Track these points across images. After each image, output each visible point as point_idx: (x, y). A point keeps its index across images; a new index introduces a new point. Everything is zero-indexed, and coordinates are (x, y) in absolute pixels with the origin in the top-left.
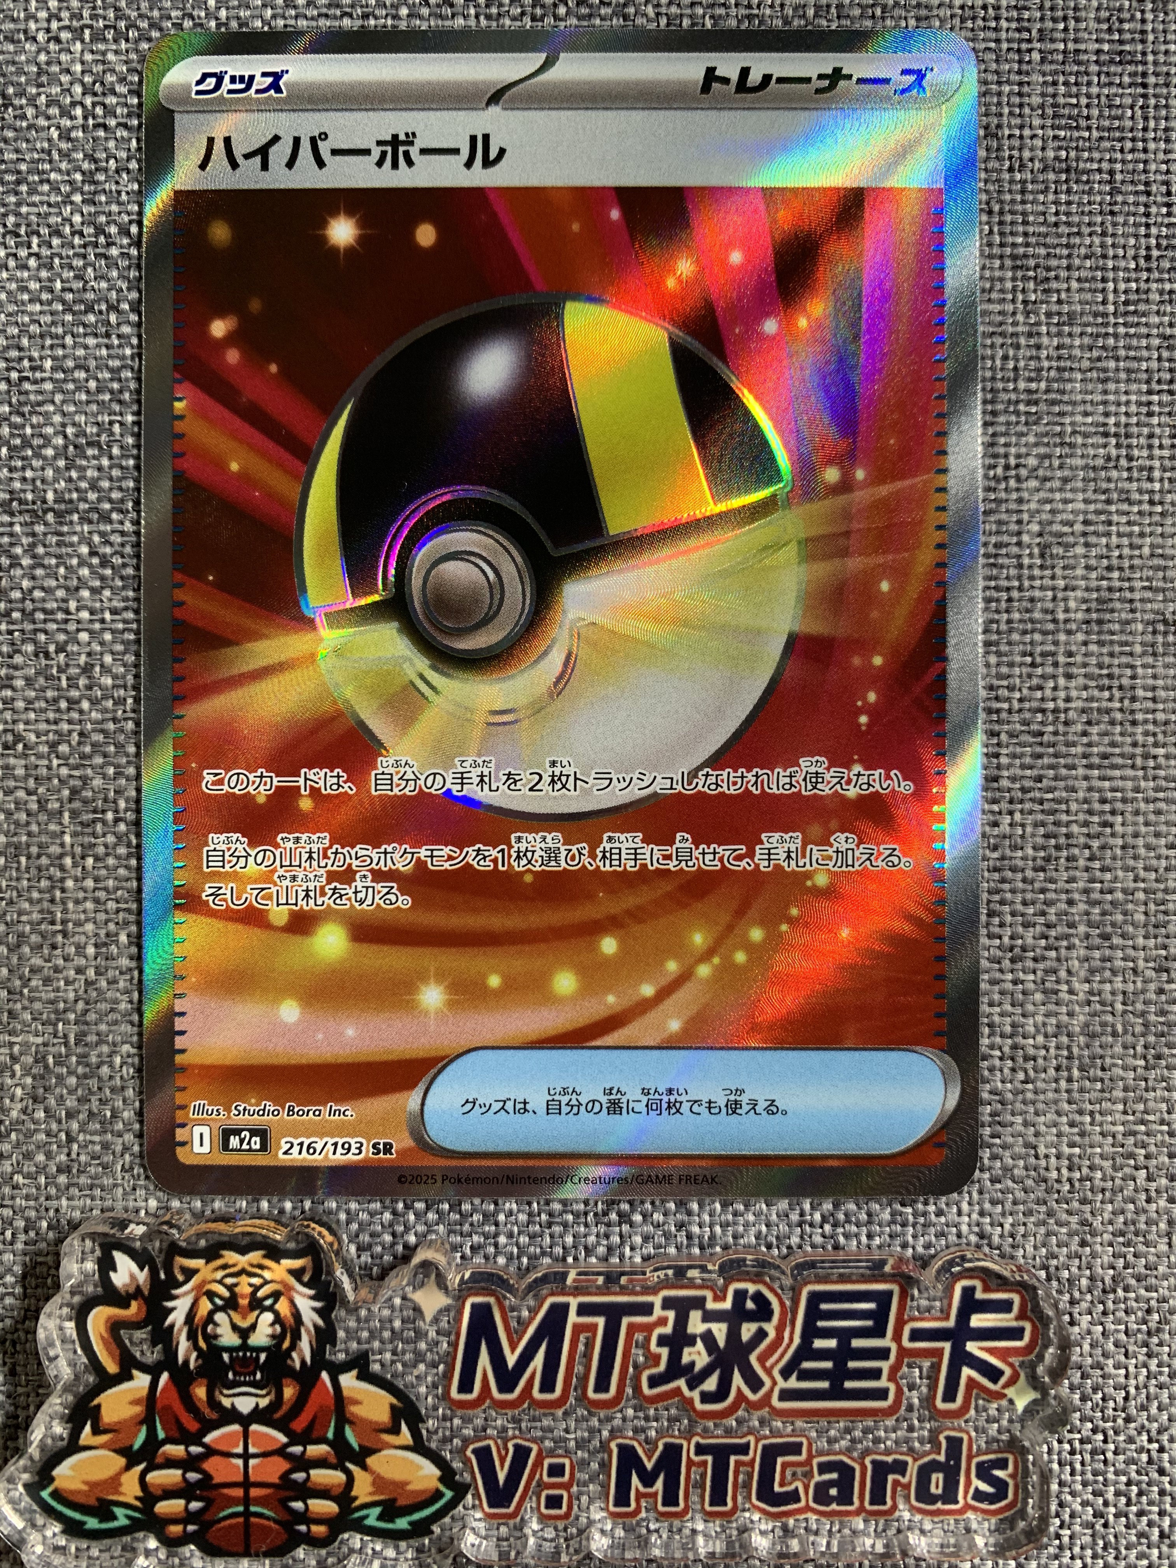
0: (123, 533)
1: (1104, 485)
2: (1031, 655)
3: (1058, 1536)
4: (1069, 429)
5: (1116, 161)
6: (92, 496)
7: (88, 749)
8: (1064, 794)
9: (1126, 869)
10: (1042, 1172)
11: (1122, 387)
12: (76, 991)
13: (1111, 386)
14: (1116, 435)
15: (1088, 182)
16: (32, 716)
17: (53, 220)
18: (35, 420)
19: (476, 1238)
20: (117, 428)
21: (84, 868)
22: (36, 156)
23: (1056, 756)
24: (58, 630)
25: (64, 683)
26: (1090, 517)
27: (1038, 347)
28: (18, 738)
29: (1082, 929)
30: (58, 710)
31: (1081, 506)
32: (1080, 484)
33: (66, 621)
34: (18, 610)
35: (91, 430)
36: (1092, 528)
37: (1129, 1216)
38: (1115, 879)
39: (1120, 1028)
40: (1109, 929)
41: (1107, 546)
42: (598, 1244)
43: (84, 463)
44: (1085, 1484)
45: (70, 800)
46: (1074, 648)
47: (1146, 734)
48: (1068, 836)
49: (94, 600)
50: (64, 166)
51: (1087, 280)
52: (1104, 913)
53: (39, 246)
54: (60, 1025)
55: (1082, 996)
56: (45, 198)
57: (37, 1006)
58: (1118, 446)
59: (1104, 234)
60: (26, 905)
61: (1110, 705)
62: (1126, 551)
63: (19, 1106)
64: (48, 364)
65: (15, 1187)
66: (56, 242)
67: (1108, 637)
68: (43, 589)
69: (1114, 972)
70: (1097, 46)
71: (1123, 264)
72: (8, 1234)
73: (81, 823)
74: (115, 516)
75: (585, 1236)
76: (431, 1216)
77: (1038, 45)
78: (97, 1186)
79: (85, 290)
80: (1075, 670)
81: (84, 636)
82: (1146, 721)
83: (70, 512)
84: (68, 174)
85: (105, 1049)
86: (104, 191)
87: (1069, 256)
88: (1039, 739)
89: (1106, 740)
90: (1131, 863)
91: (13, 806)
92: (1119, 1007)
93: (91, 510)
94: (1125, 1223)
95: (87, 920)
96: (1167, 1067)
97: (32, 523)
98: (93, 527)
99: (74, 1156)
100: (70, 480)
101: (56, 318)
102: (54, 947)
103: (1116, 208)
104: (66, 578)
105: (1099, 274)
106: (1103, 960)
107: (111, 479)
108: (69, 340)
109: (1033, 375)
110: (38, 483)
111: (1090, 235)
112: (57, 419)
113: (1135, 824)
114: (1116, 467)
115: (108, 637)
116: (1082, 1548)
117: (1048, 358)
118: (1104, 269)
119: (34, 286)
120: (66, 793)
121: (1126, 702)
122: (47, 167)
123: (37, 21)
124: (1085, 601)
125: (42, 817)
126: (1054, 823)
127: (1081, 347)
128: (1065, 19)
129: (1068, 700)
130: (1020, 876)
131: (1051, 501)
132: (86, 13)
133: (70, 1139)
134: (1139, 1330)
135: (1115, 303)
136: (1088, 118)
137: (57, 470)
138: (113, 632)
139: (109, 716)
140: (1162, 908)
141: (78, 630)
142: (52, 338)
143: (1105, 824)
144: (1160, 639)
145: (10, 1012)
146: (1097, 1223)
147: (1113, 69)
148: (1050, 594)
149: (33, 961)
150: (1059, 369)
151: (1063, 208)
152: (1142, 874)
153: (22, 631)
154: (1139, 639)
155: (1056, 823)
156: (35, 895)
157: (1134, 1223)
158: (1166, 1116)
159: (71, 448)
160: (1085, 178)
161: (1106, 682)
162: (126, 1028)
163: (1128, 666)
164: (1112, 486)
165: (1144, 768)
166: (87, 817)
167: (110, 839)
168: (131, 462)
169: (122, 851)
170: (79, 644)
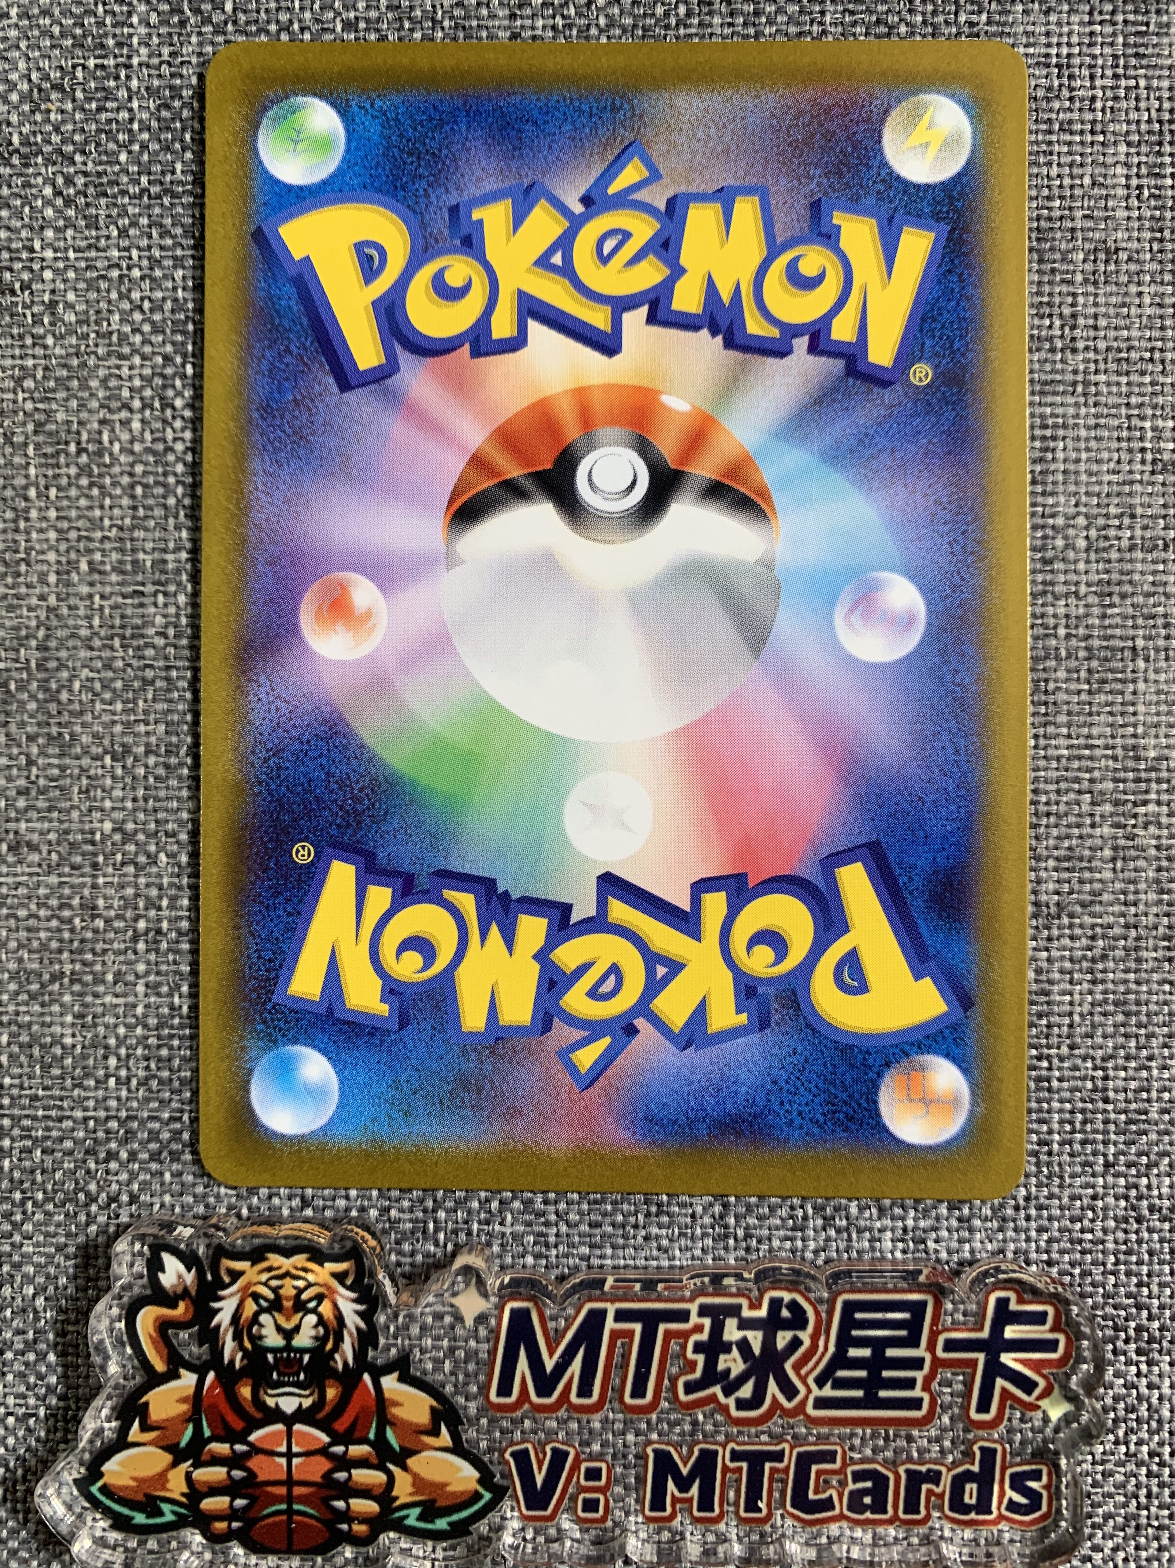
0: (85, 174)
1: (1046, 117)
6: (55, 139)
7: (52, 384)
9: (1067, 494)
12: (37, 617)
13: (1053, 18)
14: (1059, 66)
20: (79, 73)
21: (47, 498)
24: (23, 268)
25: (29, 320)
30: (24, 346)
33: (31, 260)
35: (55, 74)
39: (1063, 654)
43: (48, 106)
45: (36, 432)
47: (1087, 361)
49: (59, 239)
52: (1045, 537)
54: (22, 651)
58: (1059, 76)
61: (1050, 332)
69: (1056, 598)
73: (45, 454)
74: (78, 158)
81: (48, 275)
82: (1087, 348)
83: (34, 155)
85: (65, 674)
89: (1048, 367)
90: (1072, 488)
92: (1062, 632)
93: (54, 152)
95: (50, 548)
98: (57, 169)
99: (33, 778)
100: (35, 123)
104: (31, 218)
107: (74, 122)
112: (22, 64)
113: (1076, 450)
114: (1058, 97)
115: (71, 275)
120: (30, 427)
121: (1067, 330)
125: (7, 449)
133: (30, 763)
134: (1084, 957)
137: (22, 114)
138: (76, 269)
139: (72, 351)
140: (1104, 533)
141: (42, 269)
143: (1046, 450)
144: (1102, 267)
152: (1084, 499)
154: (1080, 267)
157: (1079, 849)
159: (36, 92)
161: (1047, 310)
162: (83, 654)
163: (1068, 294)
164: (1054, 116)
165: (1085, 395)
166: (49, 450)
167: (73, 471)
168: (94, 105)
169: (84, 482)
170: (43, 281)
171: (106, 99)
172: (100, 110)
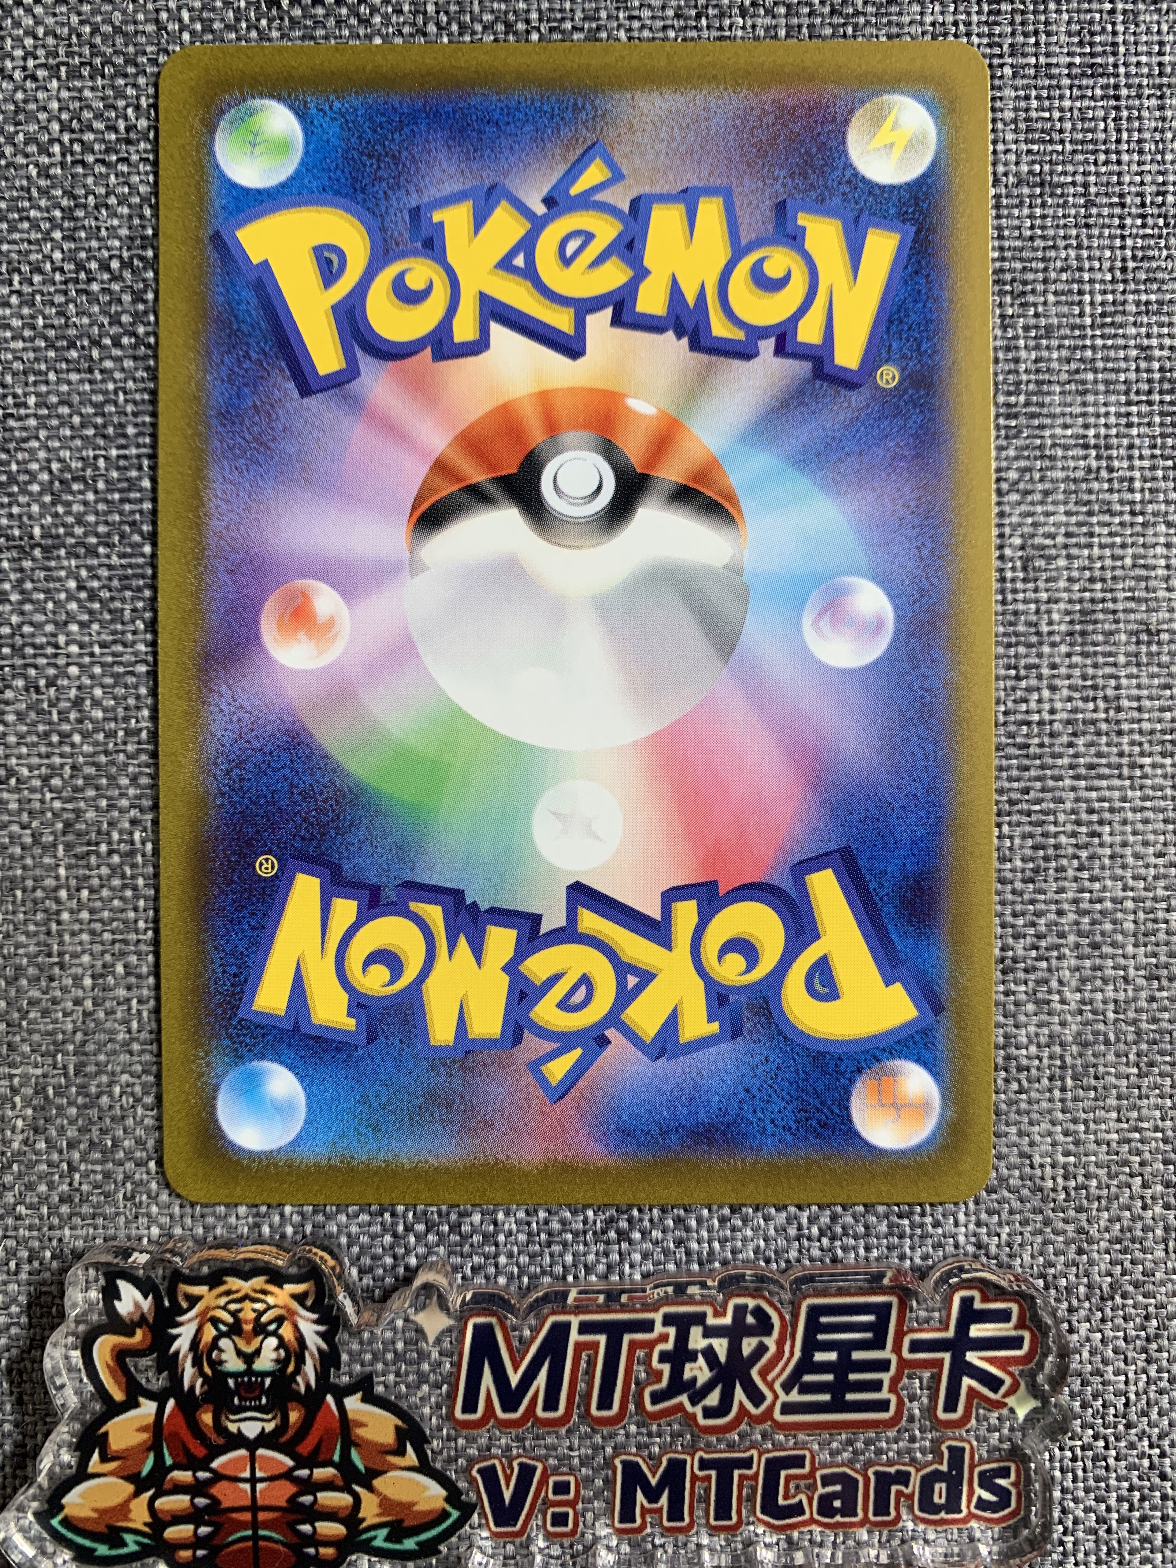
0: (110, 567)
1: (1086, 497)
2: (1015, 668)
3: (1062, 1543)
4: (1049, 442)
5: (1089, 173)
6: (79, 531)
7: (80, 782)
8: (1052, 806)
9: (1114, 878)
10: (1038, 1181)
11: (1101, 398)
12: (74, 1022)
13: (1090, 398)
14: (1096, 447)
15: (1062, 195)
16: (24, 750)
17: (33, 257)
18: (20, 456)
19: (476, 1259)
20: (101, 463)
21: (79, 900)
22: (15, 194)
23: (1043, 767)
24: (48, 664)
25: (55, 717)
26: (1071, 529)
27: (1017, 361)
28: (11, 773)
29: (1072, 939)
30: (50, 744)
31: (1064, 519)
32: (1061, 497)
33: (56, 656)
34: (8, 645)
35: (76, 465)
36: (1074, 540)
37: (1125, 1223)
38: (1104, 889)
39: (1112, 1037)
40: (1098, 938)
41: (1089, 557)
42: (598, 1261)
43: (70, 498)
44: (1087, 1491)
45: (64, 833)
46: (1057, 660)
47: (1132, 743)
48: (1056, 847)
49: (83, 634)
50: (43, 203)
51: (1063, 293)
52: (1093, 923)
53: (21, 283)
54: (59, 1057)
55: (1073, 1006)
56: (25, 236)
57: (36, 1037)
58: (1098, 457)
59: (1079, 247)
60: (23, 938)
61: (1095, 716)
62: (1108, 562)
63: (20, 1137)
64: (32, 400)
65: (19, 1218)
66: (37, 279)
67: (1091, 649)
68: (31, 624)
69: (1105, 981)
70: (1068, 59)
71: (1099, 276)
72: (12, 1264)
73: (75, 856)
74: (101, 550)
75: (585, 1255)
76: (432, 1238)
77: (1010, 60)
78: (100, 1215)
79: (67, 326)
80: (1058, 682)
81: (74, 670)
82: (1131, 731)
83: (57, 547)
84: (48, 212)
85: (104, 1079)
86: (84, 227)
87: (1045, 270)
88: (1024, 752)
89: (1093, 750)
90: (1119, 872)
91: (7, 840)
92: (1111, 1015)
93: (77, 544)
94: (1122, 1231)
95: (84, 952)
96: (1161, 1075)
97: (20, 559)
98: (81, 562)
99: (76, 1184)
100: (56, 515)
101: (38, 354)
102: (51, 979)
103: (1091, 221)
104: (54, 613)
105: (1075, 286)
106: (1094, 969)
107: (97, 513)
108: (52, 376)
109: (1012, 388)
110: (25, 519)
111: (1066, 248)
112: (42, 454)
113: (1123, 833)
114: (1097, 479)
115: (97, 670)
116: (1086, 1554)
117: (1026, 371)
118: (1080, 281)
119: (16, 323)
120: (60, 826)
121: (1112, 713)
122: (27, 204)
123: (13, 59)
124: (1068, 613)
125: (38, 851)
126: (1042, 835)
127: (1059, 360)
128: (1036, 33)
129: (1052, 711)
130: (1009, 887)
131: (1032, 514)
132: (61, 51)
133: (72, 1168)
134: (1138, 1337)
135: (1092, 315)
136: (1061, 131)
137: (43, 505)
138: (103, 665)
139: (100, 748)
140: (1151, 916)
141: (68, 664)
142: (35, 374)
143: (1093, 834)
144: (1144, 649)
145: (9, 1045)
146: (1093, 1231)
147: (1085, 82)
148: (1033, 606)
149: (31, 993)
150: (1038, 383)
151: (1038, 222)
152: (1131, 882)
153: (12, 666)
154: (1122, 649)
155: (1045, 835)
156: (32, 928)
157: (1130, 1230)
158: (1160, 1123)
159: (57, 483)
160: (1059, 191)
161: (1091, 693)
162: (124, 1058)
163: (1112, 676)
164: (1093, 497)
165: (1130, 778)
166: (81, 850)
167: (105, 871)
168: (117, 496)
169: (116, 882)
170: (69, 678)
171: (129, 490)
172: (122, 501)
